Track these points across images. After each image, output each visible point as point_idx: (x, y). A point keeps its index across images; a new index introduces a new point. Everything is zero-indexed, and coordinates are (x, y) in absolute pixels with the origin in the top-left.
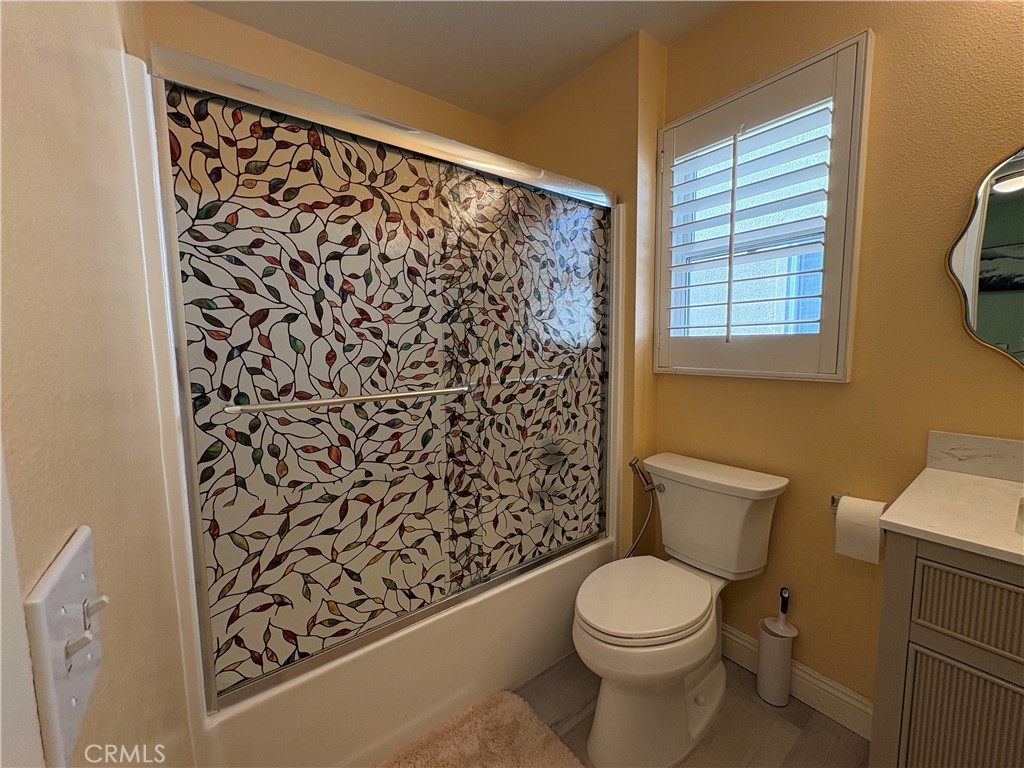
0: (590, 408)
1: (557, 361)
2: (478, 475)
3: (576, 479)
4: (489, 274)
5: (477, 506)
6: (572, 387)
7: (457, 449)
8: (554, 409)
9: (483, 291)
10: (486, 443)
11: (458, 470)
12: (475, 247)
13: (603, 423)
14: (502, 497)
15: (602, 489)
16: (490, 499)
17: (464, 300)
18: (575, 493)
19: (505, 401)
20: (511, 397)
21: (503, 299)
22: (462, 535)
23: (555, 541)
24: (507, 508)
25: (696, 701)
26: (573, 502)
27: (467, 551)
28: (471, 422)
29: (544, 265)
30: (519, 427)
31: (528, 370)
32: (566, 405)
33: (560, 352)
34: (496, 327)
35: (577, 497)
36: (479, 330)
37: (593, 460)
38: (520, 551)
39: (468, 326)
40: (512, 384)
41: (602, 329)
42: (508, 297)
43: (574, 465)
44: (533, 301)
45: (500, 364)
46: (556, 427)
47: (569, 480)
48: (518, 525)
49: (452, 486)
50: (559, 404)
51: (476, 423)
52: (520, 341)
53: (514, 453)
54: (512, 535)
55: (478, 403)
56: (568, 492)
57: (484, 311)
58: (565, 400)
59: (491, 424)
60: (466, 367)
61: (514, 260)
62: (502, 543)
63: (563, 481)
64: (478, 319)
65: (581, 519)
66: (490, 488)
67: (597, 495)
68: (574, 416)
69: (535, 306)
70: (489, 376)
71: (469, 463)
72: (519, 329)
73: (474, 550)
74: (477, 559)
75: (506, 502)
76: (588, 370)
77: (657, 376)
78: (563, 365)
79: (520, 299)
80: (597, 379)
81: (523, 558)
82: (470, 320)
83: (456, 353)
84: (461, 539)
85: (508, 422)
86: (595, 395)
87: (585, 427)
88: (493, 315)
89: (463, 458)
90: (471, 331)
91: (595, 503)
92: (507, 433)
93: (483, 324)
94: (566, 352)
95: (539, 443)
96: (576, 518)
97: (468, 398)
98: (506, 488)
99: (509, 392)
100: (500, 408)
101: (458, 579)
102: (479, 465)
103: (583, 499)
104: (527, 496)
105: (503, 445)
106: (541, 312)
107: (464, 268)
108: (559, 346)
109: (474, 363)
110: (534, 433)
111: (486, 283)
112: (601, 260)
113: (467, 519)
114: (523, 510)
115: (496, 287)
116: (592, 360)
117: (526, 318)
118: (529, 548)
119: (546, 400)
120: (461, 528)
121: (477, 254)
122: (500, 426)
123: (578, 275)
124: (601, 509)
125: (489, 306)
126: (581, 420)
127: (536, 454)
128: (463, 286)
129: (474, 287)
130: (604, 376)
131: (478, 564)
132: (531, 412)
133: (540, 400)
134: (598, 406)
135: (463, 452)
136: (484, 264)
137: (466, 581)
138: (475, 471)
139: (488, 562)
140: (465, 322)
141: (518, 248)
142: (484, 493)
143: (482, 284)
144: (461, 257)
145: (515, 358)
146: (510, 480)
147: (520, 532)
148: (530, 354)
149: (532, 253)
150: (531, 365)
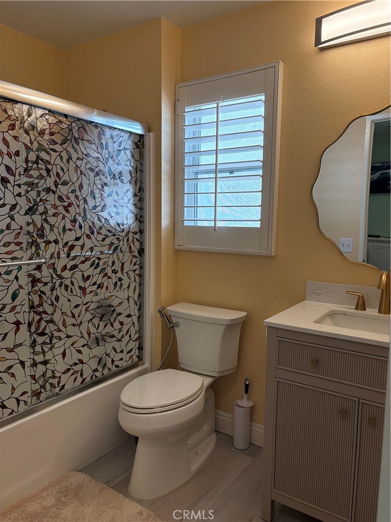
0: (131, 273)
1: (108, 241)
2: (52, 321)
3: (121, 323)
4: (58, 181)
5: (51, 343)
6: (119, 259)
7: (36, 303)
8: (106, 275)
9: (54, 193)
10: (57, 298)
11: (37, 318)
12: (49, 163)
13: (141, 284)
14: (68, 337)
15: (141, 331)
16: (60, 339)
17: (41, 200)
18: (121, 334)
19: (70, 270)
20: (74, 267)
21: (68, 198)
22: (40, 363)
23: (106, 368)
24: (72, 345)
25: (196, 454)
26: (119, 340)
27: (44, 375)
28: (46, 284)
29: (97, 174)
30: (80, 287)
31: (87, 247)
32: (115, 272)
33: (110, 235)
34: (64, 217)
35: (123, 337)
36: (52, 220)
37: (134, 310)
38: (82, 375)
39: (44, 217)
40: (75, 257)
41: (140, 218)
42: (72, 196)
43: (120, 314)
44: (89, 199)
45: (67, 243)
46: (107, 288)
47: (117, 325)
48: (80, 356)
49: (33, 329)
50: (109, 271)
51: (50, 285)
52: (81, 227)
53: (77, 306)
54: (76, 364)
55: (51, 271)
56: (116, 333)
57: (55, 206)
58: (113, 268)
59: (60, 286)
60: (42, 246)
61: (76, 171)
62: (69, 370)
63: (112, 326)
64: (51, 211)
65: (125, 352)
66: (60, 331)
67: (137, 335)
68: (120, 280)
69: (91, 203)
70: (59, 252)
71: (45, 312)
72: (80, 219)
73: (49, 374)
74: (51, 381)
75: (71, 340)
76: (130, 247)
77: (177, 251)
78: (112, 244)
79: (80, 198)
80: (136, 254)
81: (84, 380)
82: (45, 212)
83: (35, 235)
84: (40, 366)
85: (72, 284)
86: (135, 264)
87: (128, 287)
88: (61, 209)
89: (41, 309)
90: (46, 220)
91: (136, 340)
92: (72, 292)
93: (54, 215)
94: (114, 235)
95: (95, 299)
96: (122, 351)
97: (44, 268)
98: (71, 330)
99: (73, 263)
100: (66, 274)
101: (37, 394)
102: (52, 314)
103: (127, 338)
104: (86, 336)
105: (69, 300)
106: (95, 207)
107: (41, 177)
108: (109, 231)
109: (48, 243)
110: (91, 292)
111: (56, 187)
112: (138, 170)
113: (44, 352)
114: (84, 346)
115: (63, 190)
116: (133, 240)
117: (85, 211)
118: (87, 373)
119: (100, 268)
120: (39, 358)
121: (50, 167)
122: (66, 287)
123: (122, 181)
124: (140, 344)
125: (58, 203)
126: (125, 282)
127: (93, 306)
128: (40, 189)
129: (48, 190)
130: (141, 251)
131: (51, 384)
132: (89, 277)
133: (95, 268)
134: (137, 272)
135: (41, 305)
136: (55, 174)
137: (43, 396)
138: (49, 318)
139: (59, 383)
140: (41, 214)
141: (79, 163)
142: (56, 334)
143: (53, 188)
144: (38, 169)
145: (77, 239)
146: (74, 325)
147: (81, 362)
148: (88, 236)
149: (89, 166)
150: (88, 243)
